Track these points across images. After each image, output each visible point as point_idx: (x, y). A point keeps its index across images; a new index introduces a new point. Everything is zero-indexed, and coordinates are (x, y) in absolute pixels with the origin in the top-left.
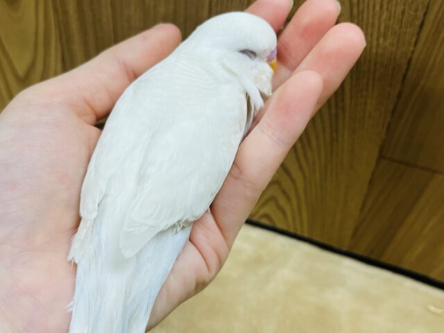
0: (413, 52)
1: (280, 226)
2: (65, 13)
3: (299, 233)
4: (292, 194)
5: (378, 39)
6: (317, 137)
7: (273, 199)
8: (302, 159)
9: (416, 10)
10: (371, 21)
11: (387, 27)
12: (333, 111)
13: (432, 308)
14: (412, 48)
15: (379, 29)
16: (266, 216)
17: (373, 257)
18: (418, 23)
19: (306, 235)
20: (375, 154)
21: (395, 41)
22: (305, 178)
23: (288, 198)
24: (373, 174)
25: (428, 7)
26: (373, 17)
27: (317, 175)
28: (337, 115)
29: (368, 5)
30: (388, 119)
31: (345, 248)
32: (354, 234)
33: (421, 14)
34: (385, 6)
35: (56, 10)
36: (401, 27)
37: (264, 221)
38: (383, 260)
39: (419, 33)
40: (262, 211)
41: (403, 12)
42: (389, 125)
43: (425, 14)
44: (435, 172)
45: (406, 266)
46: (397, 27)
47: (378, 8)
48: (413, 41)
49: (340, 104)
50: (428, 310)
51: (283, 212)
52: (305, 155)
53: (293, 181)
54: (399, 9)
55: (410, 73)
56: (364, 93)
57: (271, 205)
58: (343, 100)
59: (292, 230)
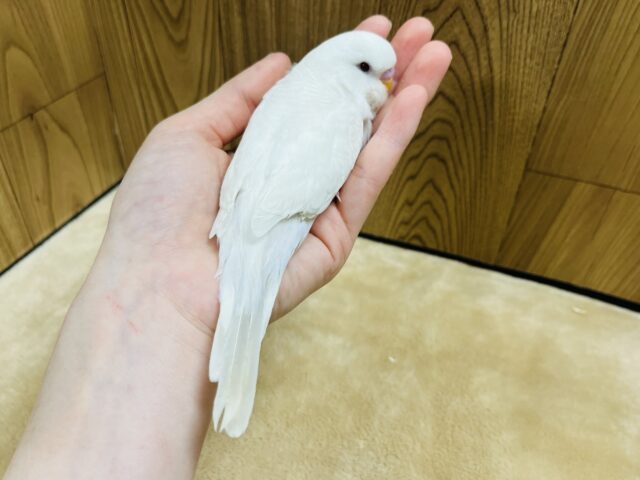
0: (557, 69)
1: (431, 245)
2: (232, 52)
3: (448, 251)
4: (442, 212)
5: (525, 59)
6: (468, 155)
7: (425, 219)
8: (453, 176)
9: (560, 31)
10: (519, 43)
11: (533, 49)
12: (484, 129)
13: (577, 310)
14: (556, 66)
15: (526, 50)
16: (417, 237)
17: (519, 269)
18: (561, 43)
19: (455, 253)
20: (522, 167)
21: (541, 60)
22: (455, 196)
23: (439, 217)
24: (520, 186)
25: (570, 28)
26: (521, 40)
27: (468, 192)
28: (486, 133)
29: (517, 30)
30: (534, 134)
31: (492, 262)
32: (500, 250)
33: (564, 34)
34: (532, 29)
35: (222, 49)
36: (546, 48)
37: (416, 242)
38: (530, 270)
39: (562, 52)
40: (413, 233)
41: (548, 34)
42: (535, 139)
43: (568, 34)
44: (577, 180)
45: (550, 275)
46: (542, 48)
47: (525, 31)
48: (557, 59)
49: (490, 122)
50: (573, 311)
51: (434, 231)
52: (456, 174)
53: (444, 200)
54: (545, 31)
55: (553, 91)
56: (512, 111)
57: (423, 225)
58: (492, 119)
59: (441, 249)
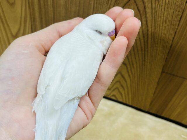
0: (177, 29)
1: (120, 100)
2: (34, 9)
3: (128, 103)
4: (125, 86)
5: (163, 23)
6: (136, 63)
7: (117, 88)
8: (130, 72)
9: (179, 12)
10: (160, 15)
11: (166, 18)
12: (143, 52)
13: (183, 136)
14: (177, 27)
15: (163, 19)
16: (114, 96)
17: (158, 114)
18: (179, 17)
19: (130, 104)
20: (161, 71)
21: (170, 24)
22: (131, 80)
23: (124, 88)
24: (159, 79)
25: (184, 10)
26: (161, 14)
27: (136, 79)
28: (145, 54)
29: (159, 9)
30: (166, 56)
31: (146, 110)
32: (151, 104)
33: (181, 13)
34: (166, 10)
35: (29, 8)
36: (172, 18)
37: (113, 98)
38: (163, 115)
39: (180, 21)
40: (112, 94)
41: (173, 12)
42: (167, 58)
43: (183, 13)
44: (185, 79)
45: (172, 118)
46: (171, 18)
47: (163, 10)
48: (177, 24)
49: (146, 50)
50: (181, 137)
51: (121, 94)
52: (131, 71)
53: (126, 81)
54: (172, 11)
55: (175, 38)
56: (156, 45)
57: (117, 91)
58: (147, 48)
59: (124, 102)
